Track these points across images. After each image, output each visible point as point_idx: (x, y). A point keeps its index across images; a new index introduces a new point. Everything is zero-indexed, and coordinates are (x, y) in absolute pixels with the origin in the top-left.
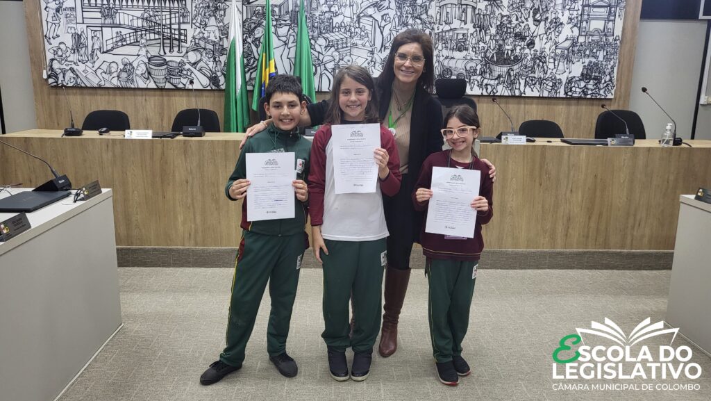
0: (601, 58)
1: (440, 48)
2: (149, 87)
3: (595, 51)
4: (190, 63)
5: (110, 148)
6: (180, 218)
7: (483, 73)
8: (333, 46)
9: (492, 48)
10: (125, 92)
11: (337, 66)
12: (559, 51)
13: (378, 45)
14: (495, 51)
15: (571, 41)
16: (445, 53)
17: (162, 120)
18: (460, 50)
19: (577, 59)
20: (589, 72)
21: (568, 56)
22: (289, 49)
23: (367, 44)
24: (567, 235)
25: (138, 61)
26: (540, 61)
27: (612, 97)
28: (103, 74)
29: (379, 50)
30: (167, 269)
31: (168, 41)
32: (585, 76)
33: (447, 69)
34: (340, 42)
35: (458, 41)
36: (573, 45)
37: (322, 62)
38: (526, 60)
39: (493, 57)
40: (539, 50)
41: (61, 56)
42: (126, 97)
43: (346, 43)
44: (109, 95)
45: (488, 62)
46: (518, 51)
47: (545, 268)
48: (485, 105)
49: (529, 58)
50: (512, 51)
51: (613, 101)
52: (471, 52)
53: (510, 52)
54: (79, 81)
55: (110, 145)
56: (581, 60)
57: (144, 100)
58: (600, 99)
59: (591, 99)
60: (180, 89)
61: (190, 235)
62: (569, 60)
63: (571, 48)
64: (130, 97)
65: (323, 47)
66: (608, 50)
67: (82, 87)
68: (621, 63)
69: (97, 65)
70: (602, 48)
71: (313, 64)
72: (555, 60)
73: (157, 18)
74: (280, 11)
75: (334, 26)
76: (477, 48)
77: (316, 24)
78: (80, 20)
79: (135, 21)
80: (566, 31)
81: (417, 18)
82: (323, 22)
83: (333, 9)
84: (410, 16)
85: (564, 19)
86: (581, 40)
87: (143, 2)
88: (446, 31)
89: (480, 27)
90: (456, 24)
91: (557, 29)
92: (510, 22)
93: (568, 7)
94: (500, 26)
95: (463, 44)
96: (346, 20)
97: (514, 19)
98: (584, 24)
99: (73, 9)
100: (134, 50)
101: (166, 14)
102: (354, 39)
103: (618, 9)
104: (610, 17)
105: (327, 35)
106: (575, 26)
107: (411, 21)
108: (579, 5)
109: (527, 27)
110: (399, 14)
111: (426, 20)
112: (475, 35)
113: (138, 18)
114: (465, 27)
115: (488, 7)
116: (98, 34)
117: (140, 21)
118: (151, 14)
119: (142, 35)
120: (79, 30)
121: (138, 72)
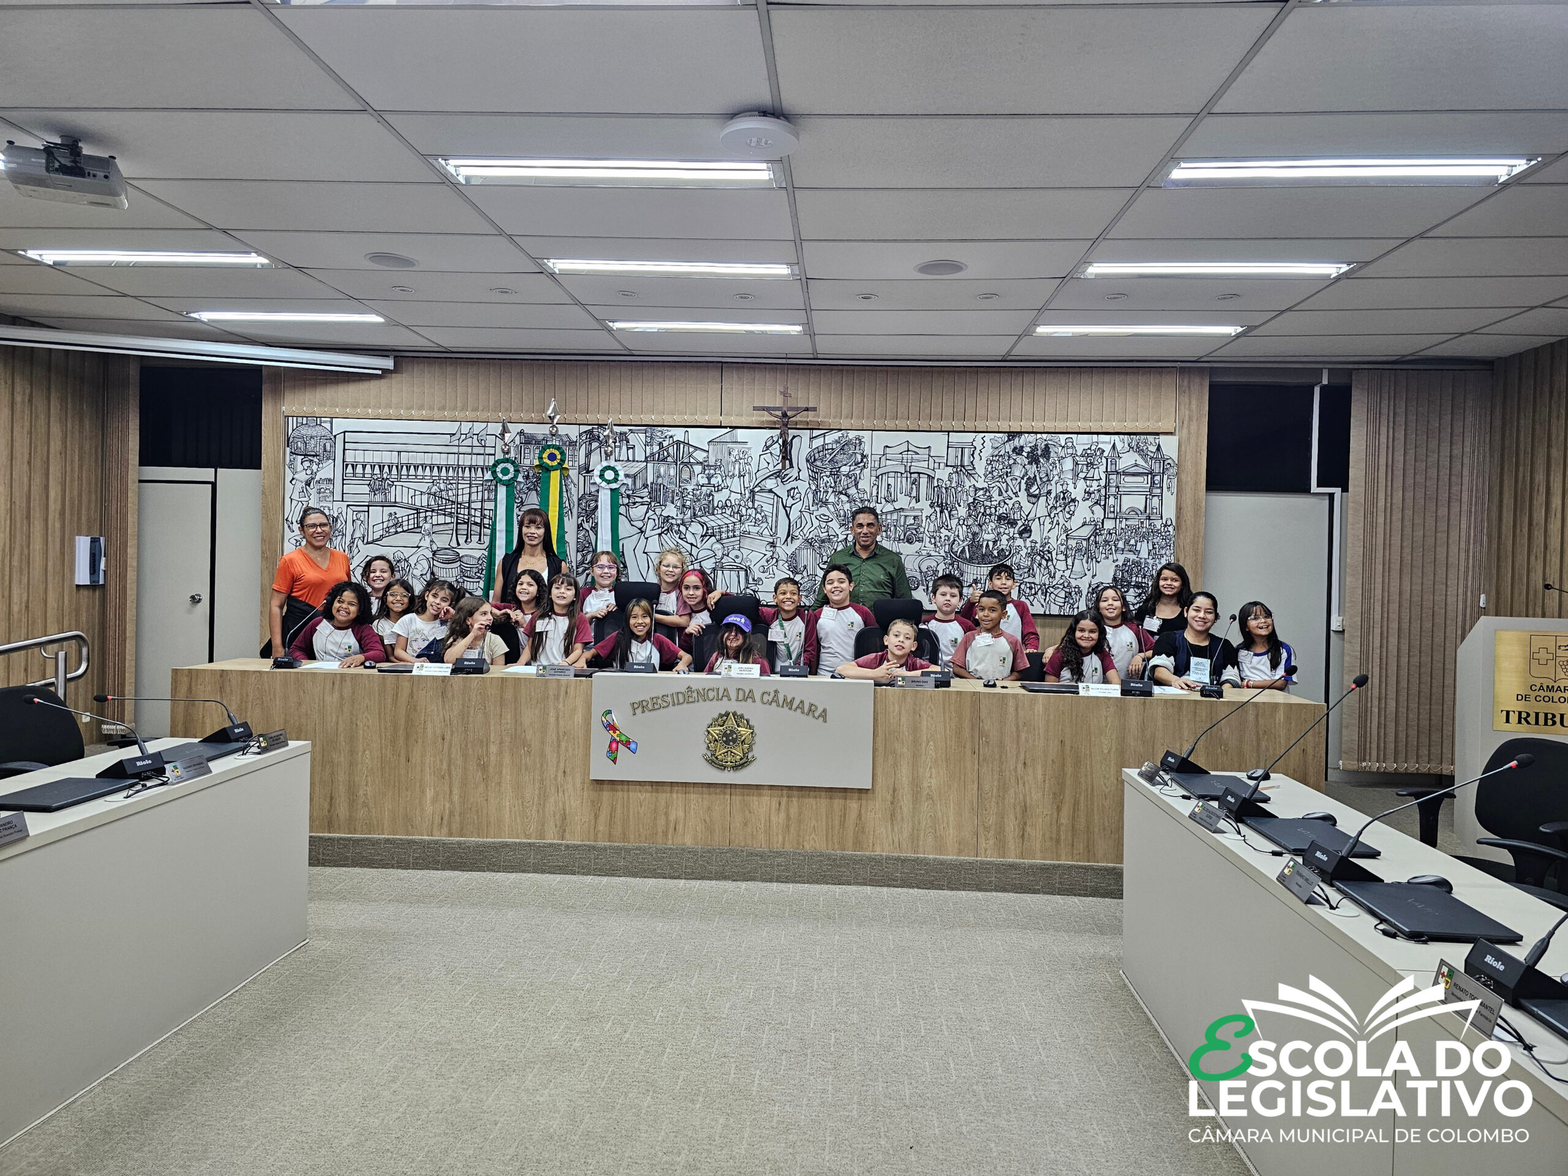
0: (1144, 554)
3: (1132, 542)
8: (713, 535)
9: (961, 537)
12: (1072, 543)
13: (782, 533)
14: (966, 543)
15: (1091, 527)
19: (1104, 556)
20: (1126, 574)
21: (1088, 549)
22: (647, 538)
23: (766, 532)
24: (1023, 836)
25: (417, 555)
26: (1043, 557)
29: (783, 540)
30: (404, 871)
31: (465, 527)
34: (724, 529)
35: (907, 529)
36: (1095, 533)
38: (1019, 556)
39: (963, 551)
40: (1039, 541)
43: (733, 531)
45: (954, 558)
46: (1004, 541)
49: (1023, 553)
50: (995, 542)
52: (928, 545)
53: (991, 544)
56: (1111, 556)
62: (1091, 557)
63: (1092, 538)
65: (698, 537)
66: (1155, 541)
70: (1144, 537)
72: (1066, 556)
73: (450, 493)
74: (634, 483)
75: (715, 505)
76: (938, 539)
77: (688, 503)
78: (338, 497)
79: (418, 498)
80: (1083, 511)
81: (841, 493)
82: (699, 500)
83: (713, 481)
84: (830, 490)
85: (1078, 492)
86: (1109, 525)
87: (431, 470)
88: (886, 513)
89: (942, 507)
90: (903, 502)
91: (1067, 509)
92: (990, 497)
93: (1082, 475)
94: (973, 505)
95: (914, 532)
96: (734, 497)
97: (995, 494)
98: (1112, 501)
99: (330, 481)
100: (414, 539)
101: (464, 486)
102: (746, 525)
103: (1165, 477)
104: (1154, 490)
105: (705, 519)
106: (1096, 503)
107: (832, 498)
108: (1100, 472)
109: (1017, 506)
110: (814, 488)
111: (856, 495)
112: (933, 518)
113: (422, 493)
114: (918, 506)
115: (954, 476)
116: (362, 516)
117: (425, 497)
118: (442, 488)
119: (426, 517)
120: (335, 510)
121: (415, 572)
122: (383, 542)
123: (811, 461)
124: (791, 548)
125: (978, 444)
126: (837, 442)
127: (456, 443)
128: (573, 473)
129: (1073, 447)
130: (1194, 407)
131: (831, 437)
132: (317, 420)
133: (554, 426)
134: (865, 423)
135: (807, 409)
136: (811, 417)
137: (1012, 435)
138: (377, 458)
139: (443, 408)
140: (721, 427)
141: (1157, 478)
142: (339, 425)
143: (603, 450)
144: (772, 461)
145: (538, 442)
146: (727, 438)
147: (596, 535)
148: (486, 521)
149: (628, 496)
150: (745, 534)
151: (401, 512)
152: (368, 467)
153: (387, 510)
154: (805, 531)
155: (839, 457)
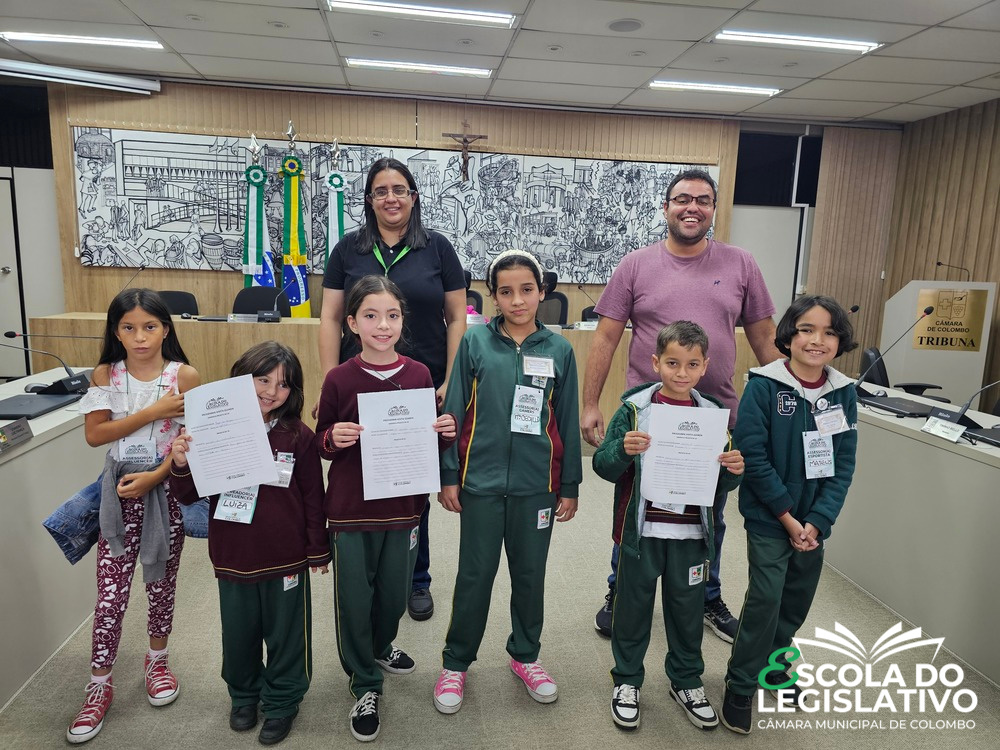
1: (527, 232)
2: (201, 268)
7: (573, 259)
9: (582, 233)
10: (173, 273)
12: (651, 237)
13: (462, 227)
14: (585, 237)
16: (533, 237)
17: (217, 306)
18: (548, 235)
25: (190, 238)
28: (148, 253)
29: (462, 233)
31: (225, 218)
35: (547, 226)
38: (618, 246)
39: (583, 242)
40: (631, 236)
41: (98, 232)
42: (174, 279)
44: (154, 276)
45: (577, 248)
46: (609, 236)
48: (575, 294)
49: (621, 244)
50: (603, 237)
52: (560, 237)
53: (601, 238)
54: (118, 261)
57: (195, 284)
60: (239, 271)
64: (178, 280)
67: (121, 267)
69: (139, 243)
73: (212, 192)
74: (354, 188)
76: (566, 233)
78: (121, 191)
79: (186, 195)
81: (502, 200)
84: (495, 197)
87: (196, 173)
88: (533, 215)
89: (570, 211)
90: (544, 207)
91: (650, 214)
92: (601, 205)
93: (660, 192)
94: (590, 210)
95: (551, 229)
96: (427, 200)
97: (605, 204)
99: (113, 179)
100: (185, 226)
101: (223, 187)
102: (435, 221)
107: (496, 204)
109: (618, 211)
110: (483, 195)
111: (513, 202)
112: (564, 219)
113: (189, 191)
114: (554, 210)
115: (578, 190)
116: (143, 208)
117: (192, 194)
118: (206, 188)
119: (194, 210)
120: (119, 202)
121: (188, 251)
122: (161, 228)
123: (481, 176)
124: (467, 239)
125: (594, 168)
126: (500, 163)
127: (214, 153)
128: (307, 180)
129: (655, 172)
130: (730, 147)
131: (496, 159)
132: (98, 130)
133: (292, 142)
134: (519, 149)
135: (481, 137)
136: (481, 143)
137: (617, 162)
138: (151, 162)
139: (202, 125)
140: (416, 148)
142: (117, 135)
143: (329, 163)
144: (454, 176)
145: (279, 155)
146: (421, 157)
147: (327, 227)
148: (242, 214)
149: (349, 198)
151: (173, 206)
152: (144, 170)
153: (162, 204)
154: (478, 226)
155: (501, 173)
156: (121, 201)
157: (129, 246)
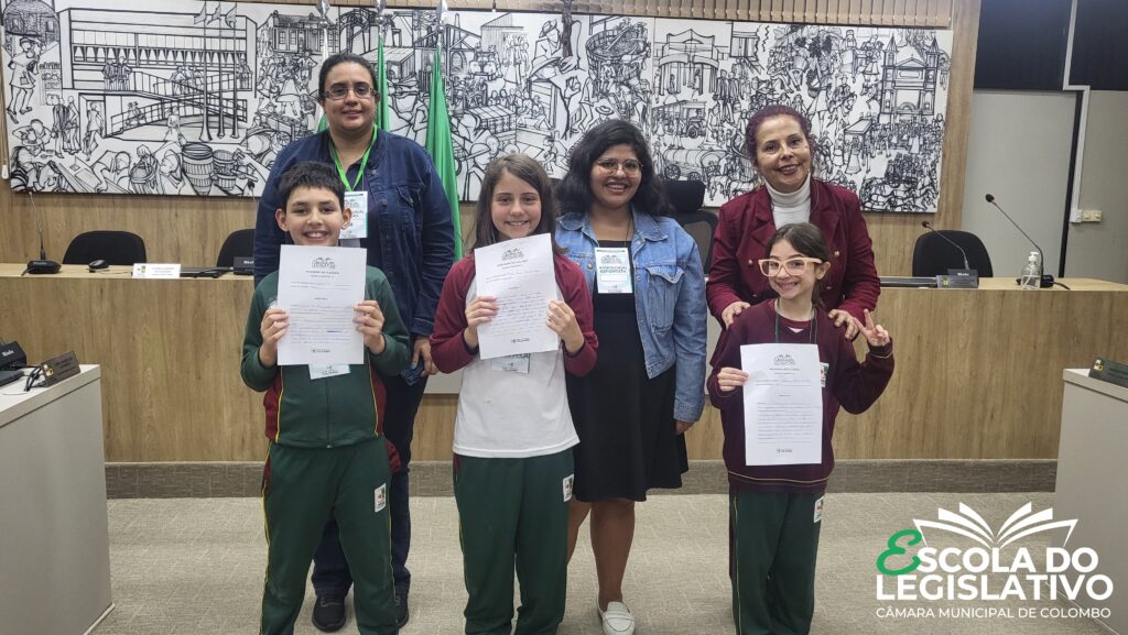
0: (915, 150)
1: (660, 131)
2: (182, 193)
3: (905, 137)
4: (251, 154)
5: (106, 294)
6: (227, 414)
7: (729, 172)
8: (487, 128)
10: (142, 201)
11: (493, 159)
12: (849, 138)
13: (561, 126)
15: (867, 122)
16: (669, 139)
17: (204, 248)
18: (692, 135)
19: (878, 151)
21: (864, 145)
22: (416, 132)
23: (544, 126)
24: (875, 436)
25: (166, 149)
26: (821, 153)
27: (935, 210)
28: (106, 172)
29: (561, 134)
30: (202, 500)
31: (216, 119)
32: (892, 177)
33: (673, 165)
34: (499, 122)
35: (690, 122)
36: (872, 128)
37: (470, 154)
40: (818, 136)
41: (34, 142)
42: (143, 210)
43: (509, 124)
44: (114, 206)
45: (737, 155)
47: (841, 491)
51: (936, 217)
52: (710, 139)
55: (106, 290)
56: (884, 152)
57: (173, 216)
58: (916, 214)
59: (901, 213)
60: (235, 197)
61: (243, 441)
62: (866, 153)
63: (868, 133)
64: (148, 210)
65: (471, 130)
66: (926, 136)
67: (67, 193)
68: (947, 157)
69: (94, 158)
70: (917, 133)
71: (455, 158)
72: (843, 152)
73: (198, 81)
74: (401, 71)
75: (489, 95)
76: (720, 133)
77: (460, 93)
78: (67, 83)
79: (161, 86)
80: (861, 107)
81: (622, 83)
82: (471, 90)
83: (487, 69)
84: (611, 80)
85: (856, 88)
86: (884, 120)
87: (174, 53)
88: (670, 105)
89: (725, 99)
90: (686, 93)
91: (846, 104)
92: (772, 91)
93: (861, 69)
94: (756, 98)
95: (697, 125)
96: (510, 87)
97: (777, 86)
98: (888, 96)
99: (57, 66)
100: (158, 132)
101: (213, 74)
102: (522, 117)
103: (939, 72)
104: (927, 86)
105: (478, 111)
106: (873, 98)
107: (613, 89)
108: (878, 66)
109: (798, 99)
110: (594, 77)
111: (638, 86)
112: (716, 111)
113: (165, 81)
114: (701, 98)
115: (738, 68)
116: (99, 107)
117: (169, 85)
118: (189, 75)
119: (172, 108)
120: (66, 99)
121: (164, 169)
122: (126, 135)
123: (591, 49)
125: (762, 34)
126: (618, 29)
127: (201, 25)
129: (854, 40)
130: (968, 1)
131: (612, 24)
134: (648, 9)
136: (591, 1)
137: (796, 25)
138: (111, 40)
140: (494, 10)
141: (932, 73)
144: (550, 49)
145: (293, 25)
146: (501, 23)
148: (240, 113)
149: (395, 86)
150: (522, 127)
152: (101, 50)
154: (585, 124)
155: (620, 45)
156: (68, 97)
157: (78, 163)
